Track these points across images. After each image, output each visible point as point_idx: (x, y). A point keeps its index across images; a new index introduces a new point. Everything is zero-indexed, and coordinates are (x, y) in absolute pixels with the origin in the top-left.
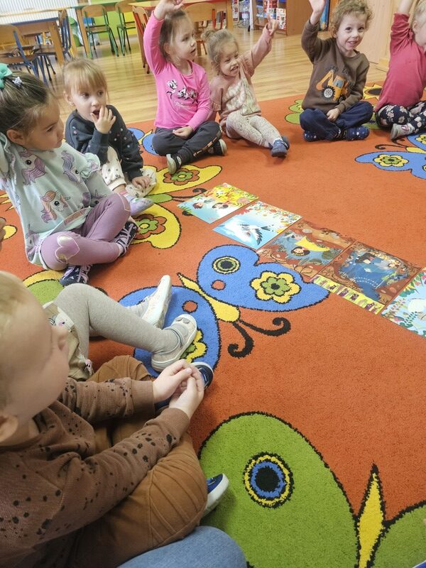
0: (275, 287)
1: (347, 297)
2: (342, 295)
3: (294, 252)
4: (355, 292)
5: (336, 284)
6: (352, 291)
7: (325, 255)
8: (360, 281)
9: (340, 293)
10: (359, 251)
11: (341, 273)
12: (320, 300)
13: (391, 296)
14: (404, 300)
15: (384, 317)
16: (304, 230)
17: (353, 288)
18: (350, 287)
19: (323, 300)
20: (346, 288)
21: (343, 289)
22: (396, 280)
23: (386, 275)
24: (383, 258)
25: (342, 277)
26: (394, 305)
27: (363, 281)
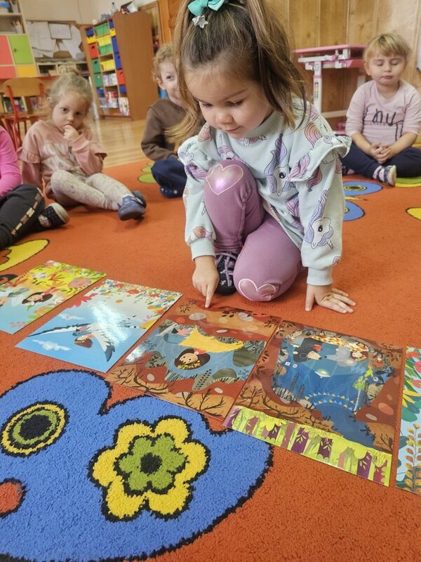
0: (150, 464)
1: (311, 452)
2: (299, 447)
4: (322, 433)
5: (278, 421)
6: (315, 433)
7: (240, 356)
8: (320, 402)
9: (294, 445)
10: (292, 338)
11: (278, 390)
12: (258, 475)
13: (390, 425)
14: (417, 428)
15: (406, 489)
16: (192, 315)
17: (313, 423)
18: (306, 422)
19: (263, 476)
20: (299, 426)
21: (296, 431)
22: (378, 384)
23: (357, 376)
24: (336, 343)
25: (282, 399)
26: (407, 446)
27: (325, 401)
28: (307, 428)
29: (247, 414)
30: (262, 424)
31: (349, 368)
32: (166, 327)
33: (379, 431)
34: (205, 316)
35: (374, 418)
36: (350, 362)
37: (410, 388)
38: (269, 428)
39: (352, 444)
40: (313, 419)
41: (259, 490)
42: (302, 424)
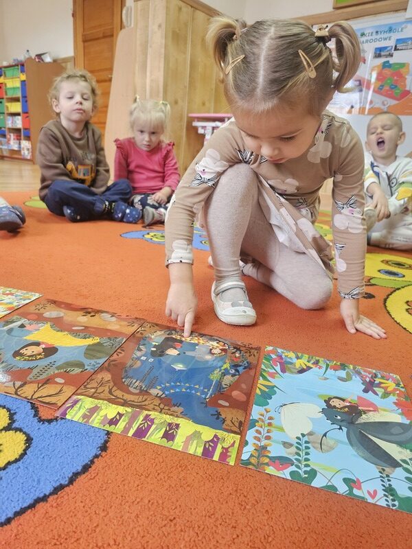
1: (155, 436)
2: (141, 433)
3: (22, 355)
4: (169, 419)
5: (121, 409)
6: (161, 418)
7: (91, 351)
8: (172, 391)
9: (136, 431)
10: (153, 337)
11: (127, 381)
12: (87, 461)
13: (242, 409)
14: (267, 412)
15: (250, 467)
16: (48, 313)
17: (162, 410)
18: (154, 409)
19: (92, 462)
20: (146, 412)
21: (141, 418)
22: (233, 375)
23: (213, 369)
24: (196, 342)
25: (131, 389)
26: (256, 428)
27: (177, 390)
28: (153, 414)
29: (88, 403)
30: (102, 413)
31: (207, 362)
32: (13, 322)
33: (230, 415)
34: (62, 315)
35: (227, 404)
36: (209, 357)
37: (265, 378)
38: (110, 416)
39: (199, 428)
40: (162, 406)
41: (84, 476)
42: (149, 410)
